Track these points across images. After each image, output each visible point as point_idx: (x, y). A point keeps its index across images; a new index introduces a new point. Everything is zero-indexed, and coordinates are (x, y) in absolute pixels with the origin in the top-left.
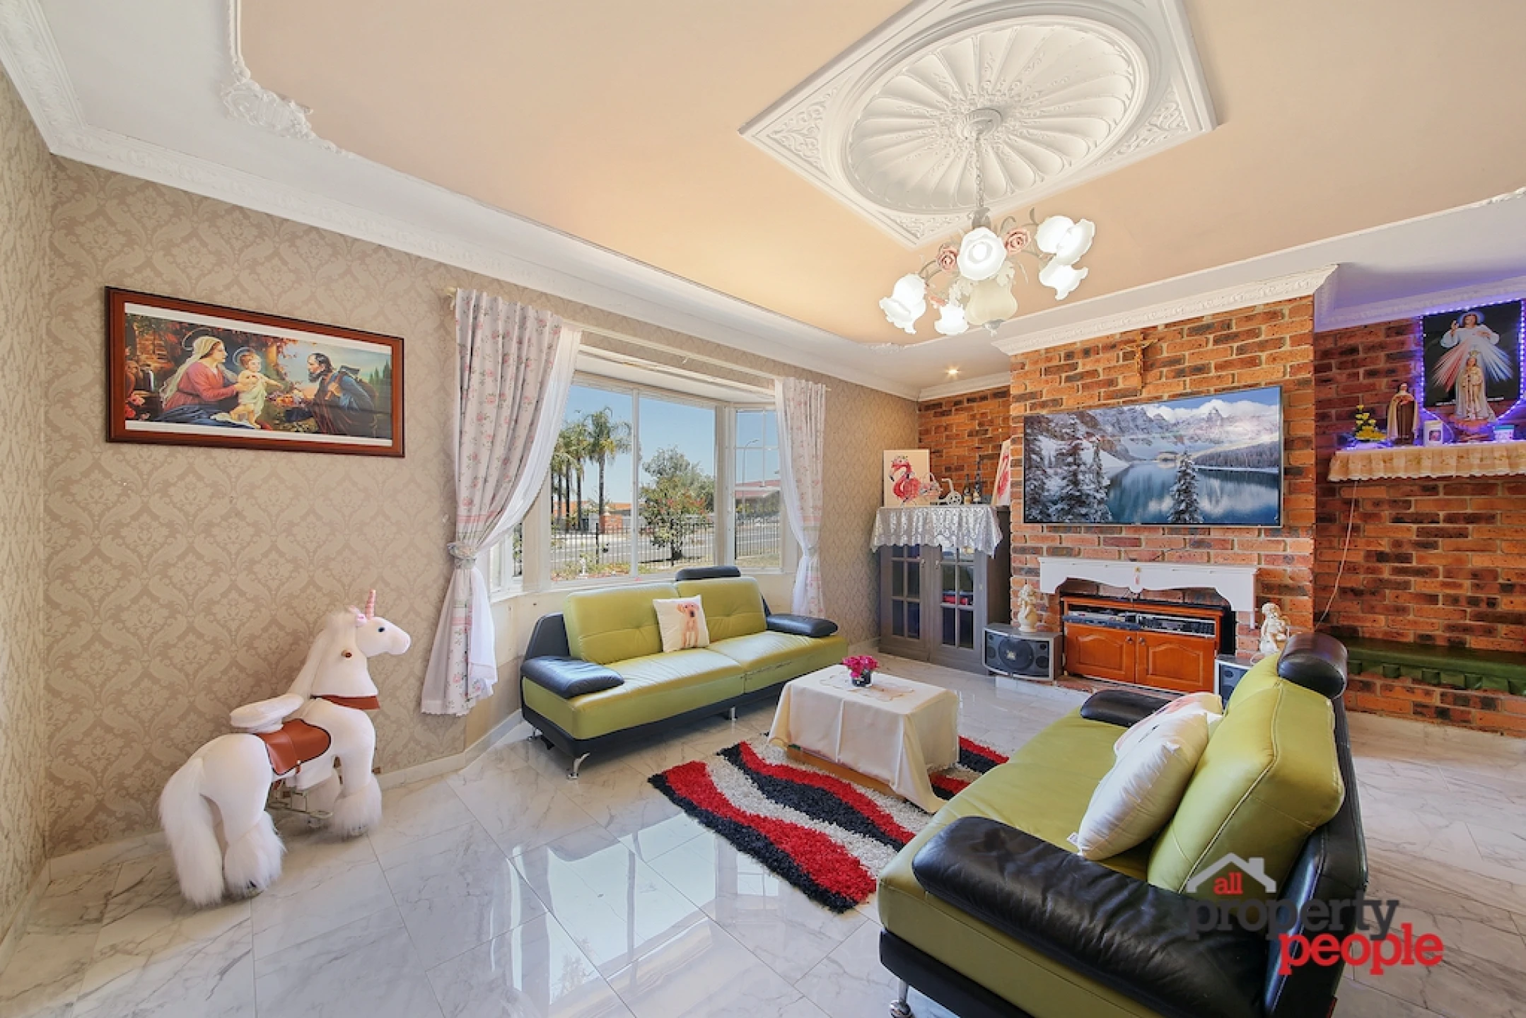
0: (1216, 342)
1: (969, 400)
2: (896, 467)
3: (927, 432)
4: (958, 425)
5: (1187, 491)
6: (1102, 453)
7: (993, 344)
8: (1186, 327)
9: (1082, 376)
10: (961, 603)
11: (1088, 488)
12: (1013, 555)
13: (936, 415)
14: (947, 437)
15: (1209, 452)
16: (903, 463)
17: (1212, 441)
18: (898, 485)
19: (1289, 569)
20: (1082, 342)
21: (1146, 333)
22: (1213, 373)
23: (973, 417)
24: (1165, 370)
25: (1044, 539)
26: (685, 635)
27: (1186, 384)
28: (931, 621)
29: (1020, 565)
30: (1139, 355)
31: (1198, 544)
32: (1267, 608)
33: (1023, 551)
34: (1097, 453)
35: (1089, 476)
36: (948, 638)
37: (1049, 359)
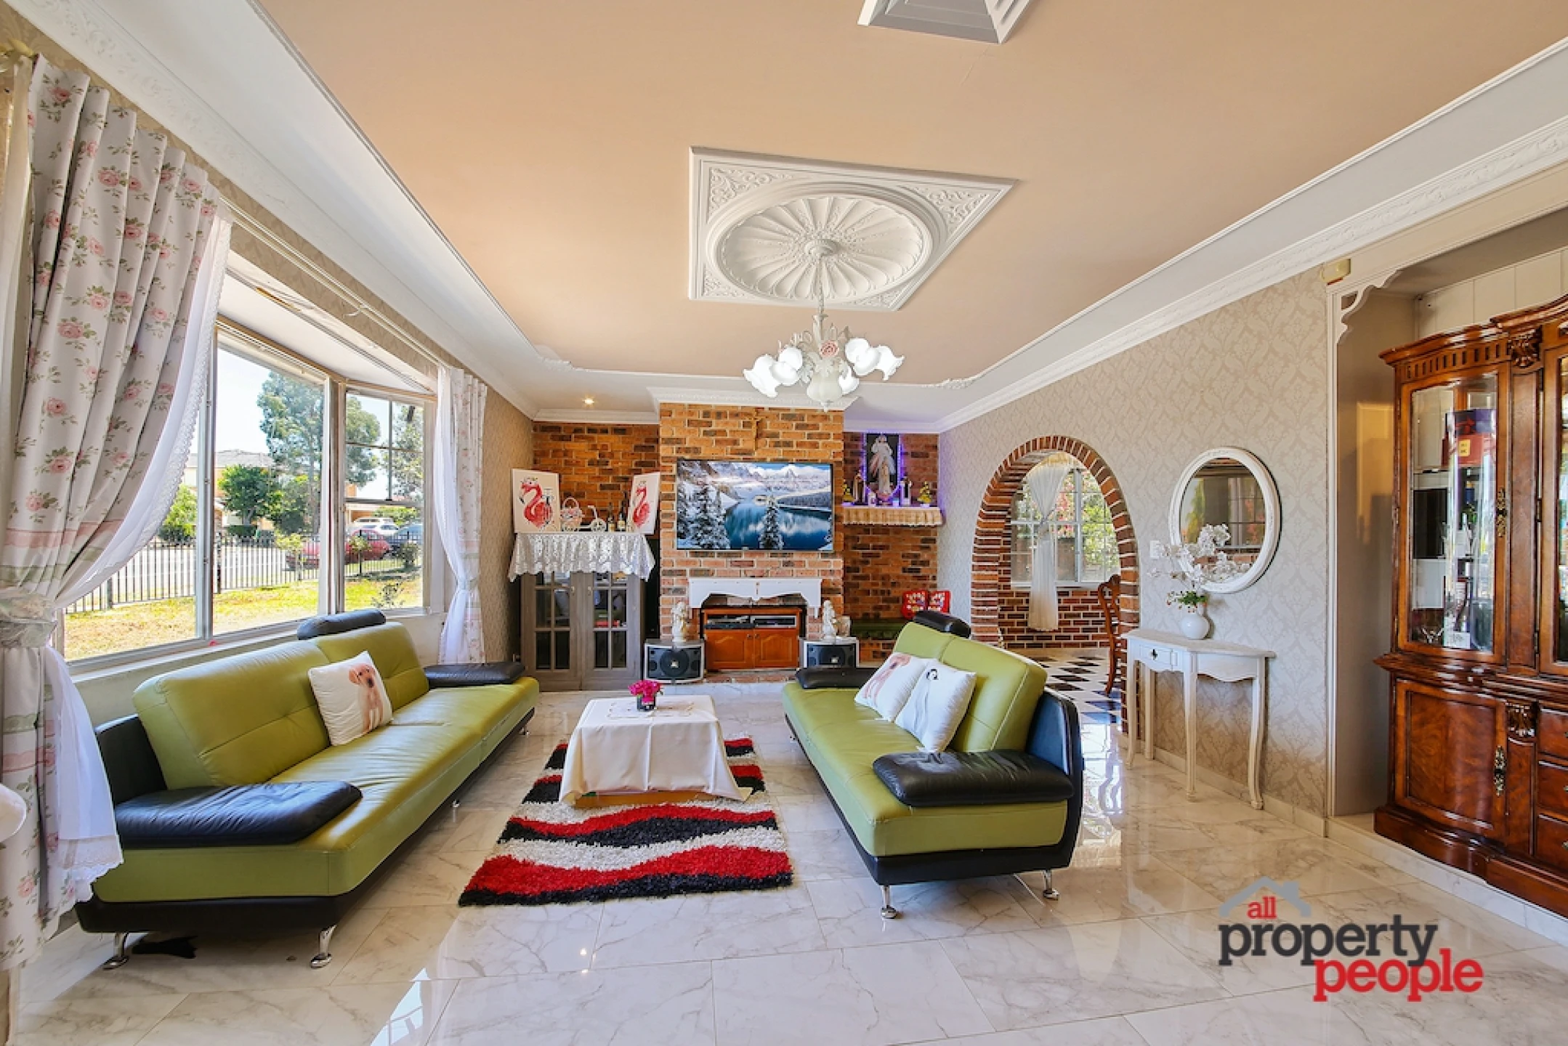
0: (797, 427)
1: (590, 430)
2: (527, 488)
3: (544, 454)
4: (579, 452)
5: (772, 520)
6: (721, 494)
7: (648, 388)
8: (781, 413)
9: (715, 433)
10: (614, 625)
11: (712, 515)
12: (662, 578)
13: (553, 438)
14: (566, 462)
15: (786, 496)
16: (533, 485)
17: (788, 489)
18: (529, 508)
19: (832, 578)
20: (716, 406)
21: (758, 409)
22: (795, 448)
23: (594, 447)
24: (768, 440)
25: (688, 563)
26: (367, 715)
27: (780, 453)
28: (583, 649)
29: (668, 586)
30: (754, 426)
31: (787, 564)
32: (827, 603)
33: (671, 573)
34: (718, 493)
35: (713, 508)
36: (600, 661)
37: (691, 414)
